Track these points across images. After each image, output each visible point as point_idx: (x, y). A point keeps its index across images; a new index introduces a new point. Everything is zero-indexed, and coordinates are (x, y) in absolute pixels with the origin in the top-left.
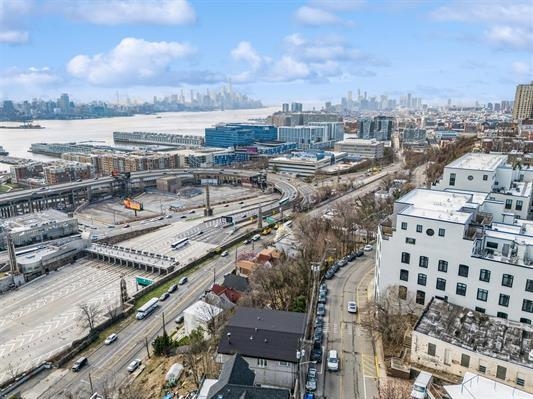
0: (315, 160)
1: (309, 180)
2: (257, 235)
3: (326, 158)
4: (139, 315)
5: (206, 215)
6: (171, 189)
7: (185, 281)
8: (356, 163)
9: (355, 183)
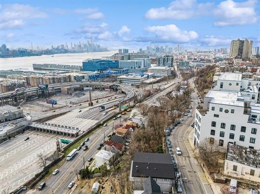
0: (140, 77)
1: (138, 87)
2: (120, 115)
3: (145, 76)
4: (68, 158)
5: (89, 105)
6: (69, 93)
7: (88, 140)
8: (159, 78)
9: (161, 88)
